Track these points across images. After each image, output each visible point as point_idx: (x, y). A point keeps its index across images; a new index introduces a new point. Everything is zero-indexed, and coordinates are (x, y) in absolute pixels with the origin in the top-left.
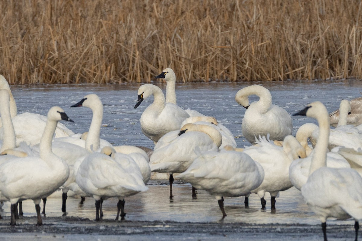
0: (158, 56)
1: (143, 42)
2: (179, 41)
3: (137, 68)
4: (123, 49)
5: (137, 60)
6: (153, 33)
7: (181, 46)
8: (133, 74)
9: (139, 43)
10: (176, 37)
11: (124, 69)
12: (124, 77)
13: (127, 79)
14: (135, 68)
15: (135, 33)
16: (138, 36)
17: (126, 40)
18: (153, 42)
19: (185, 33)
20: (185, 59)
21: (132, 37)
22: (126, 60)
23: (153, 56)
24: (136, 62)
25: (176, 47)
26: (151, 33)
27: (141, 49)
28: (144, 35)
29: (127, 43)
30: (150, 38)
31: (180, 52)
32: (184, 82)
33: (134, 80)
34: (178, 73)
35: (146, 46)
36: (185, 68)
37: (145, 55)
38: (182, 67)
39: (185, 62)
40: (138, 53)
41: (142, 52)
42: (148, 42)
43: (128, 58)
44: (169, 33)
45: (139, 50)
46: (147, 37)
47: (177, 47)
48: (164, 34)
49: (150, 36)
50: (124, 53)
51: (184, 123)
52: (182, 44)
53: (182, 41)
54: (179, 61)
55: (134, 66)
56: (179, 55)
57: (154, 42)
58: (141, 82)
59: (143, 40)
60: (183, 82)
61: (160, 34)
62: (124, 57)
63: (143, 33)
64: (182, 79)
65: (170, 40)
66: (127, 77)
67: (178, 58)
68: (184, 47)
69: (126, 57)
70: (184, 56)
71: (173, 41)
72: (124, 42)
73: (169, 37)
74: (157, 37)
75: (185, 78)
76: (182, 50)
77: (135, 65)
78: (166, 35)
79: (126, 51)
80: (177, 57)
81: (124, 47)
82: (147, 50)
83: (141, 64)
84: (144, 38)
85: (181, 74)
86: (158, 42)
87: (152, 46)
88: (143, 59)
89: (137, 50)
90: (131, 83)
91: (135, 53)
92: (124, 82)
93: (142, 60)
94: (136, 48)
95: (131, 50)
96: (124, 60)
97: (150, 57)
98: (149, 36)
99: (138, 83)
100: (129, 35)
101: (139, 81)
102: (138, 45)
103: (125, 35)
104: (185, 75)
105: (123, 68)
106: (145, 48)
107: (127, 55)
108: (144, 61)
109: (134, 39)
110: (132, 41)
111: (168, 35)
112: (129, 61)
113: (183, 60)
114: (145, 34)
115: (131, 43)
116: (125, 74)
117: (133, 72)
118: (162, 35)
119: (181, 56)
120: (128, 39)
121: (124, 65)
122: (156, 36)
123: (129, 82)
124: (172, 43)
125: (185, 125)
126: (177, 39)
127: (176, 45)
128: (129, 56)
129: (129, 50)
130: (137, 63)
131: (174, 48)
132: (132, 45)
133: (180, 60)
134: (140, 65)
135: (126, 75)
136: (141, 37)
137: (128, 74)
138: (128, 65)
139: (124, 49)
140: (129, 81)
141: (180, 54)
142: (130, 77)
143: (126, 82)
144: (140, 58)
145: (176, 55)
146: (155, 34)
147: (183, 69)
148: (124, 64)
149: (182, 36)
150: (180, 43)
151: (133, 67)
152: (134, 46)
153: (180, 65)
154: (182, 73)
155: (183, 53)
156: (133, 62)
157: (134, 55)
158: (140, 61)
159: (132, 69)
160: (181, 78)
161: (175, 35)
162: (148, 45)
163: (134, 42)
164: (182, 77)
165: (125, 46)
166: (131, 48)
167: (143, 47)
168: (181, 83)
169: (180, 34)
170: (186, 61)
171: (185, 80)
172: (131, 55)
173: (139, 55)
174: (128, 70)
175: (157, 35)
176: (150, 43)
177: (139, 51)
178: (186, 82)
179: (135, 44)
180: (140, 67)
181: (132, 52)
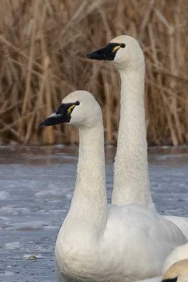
0: (104, 72)
1: (63, 32)
2: (161, 29)
3: (45, 102)
4: (7, 51)
5: (45, 79)
6: (91, 9)
7: (166, 43)
8: (32, 119)
9: (50, 35)
10: (154, 20)
11: (9, 105)
12: (7, 127)
13: (17, 134)
14: (40, 102)
15: (40, 7)
16: (48, 15)
17: (14, 25)
18: (89, 31)
19: (178, 10)
20: (179, 79)
21: (32, 17)
22: (14, 80)
23: (88, 71)
24: (42, 86)
25: (153, 47)
26: (85, 8)
27: (55, 51)
28: (65, 14)
29: (18, 35)
30: (82, 21)
31: (163, 60)
32: (175, 142)
33: (35, 137)
34: (159, 119)
35: (70, 44)
36: (179, 106)
37: (68, 66)
38: (170, 101)
39: (177, 88)
40: (47, 61)
41: (61, 59)
42: (75, 32)
43: (20, 75)
44: (133, 7)
45: (50, 54)
46: (74, 17)
47: (157, 47)
48: (120, 9)
49: (83, 16)
50: (10, 60)
51: (171, 260)
52: (172, 40)
53: (171, 30)
54: (160, 86)
55: (35, 99)
56: (162, 68)
57: (93, 32)
58: (55, 143)
59: (63, 25)
60: (172, 144)
61: (111, 9)
62: (10, 72)
63: (62, 7)
64: (169, 135)
65: (138, 26)
66: (16, 128)
67: (159, 77)
68: (175, 46)
69: (15, 71)
70: (175, 73)
71: (147, 29)
72: (10, 31)
73: (134, 20)
74: (100, 21)
75: (177, 134)
76: (171, 55)
77: (40, 94)
78: (125, 13)
79: (15, 55)
80: (155, 74)
81: (9, 44)
82: (73, 53)
83: (55, 92)
84: (64, 21)
85: (166, 121)
86: (105, 32)
87: (88, 43)
88: (62, 79)
89: (44, 54)
90: (28, 144)
91: (40, 61)
92: (7, 143)
93: (58, 82)
94: (44, 46)
95: (28, 55)
96: (10, 83)
97: (79, 73)
98: (79, 14)
99: (48, 144)
100: (24, 12)
101: (51, 141)
102: (48, 39)
103: (13, 13)
104: (178, 123)
105: (6, 103)
106: (66, 50)
107: (18, 67)
108: (64, 83)
109: (38, 21)
110: (32, 28)
111: (131, 13)
112: (24, 84)
113: (173, 84)
114: (67, 8)
115: (28, 34)
116: (10, 120)
117: (33, 113)
118: (114, 14)
119: (167, 71)
120: (20, 23)
121: (8, 95)
122: (99, 14)
123: (22, 143)
124: (142, 35)
125: (175, 264)
126: (156, 24)
127: (153, 41)
128: (24, 70)
129: (22, 53)
130: (45, 91)
131: (147, 49)
132: (33, 41)
133: (164, 83)
134: (52, 96)
135: (15, 123)
136: (55, 17)
137: (19, 121)
138: (21, 95)
139: (10, 49)
140: (22, 139)
141: (165, 66)
142: (25, 128)
143: (13, 143)
144: (53, 76)
145: (154, 68)
146: (96, 10)
147: (173, 108)
148: (10, 91)
149: (170, 17)
150: (164, 36)
151: (33, 102)
152: (39, 41)
153: (165, 98)
154: (169, 118)
155: (173, 63)
156: (35, 87)
157: (36, 69)
158: (54, 84)
159: (30, 106)
160: (166, 133)
161: (152, 14)
162: (77, 39)
163: (37, 31)
164: (169, 131)
165: (12, 41)
166: (28, 47)
167: (63, 45)
168: (165, 147)
169: (164, 12)
170: (180, 84)
171: (178, 139)
172: (30, 68)
173: (50, 66)
174: (20, 110)
175: (103, 13)
176: (80, 34)
177: (51, 58)
178: (179, 144)
179: (40, 36)
180: (52, 101)
181: (31, 60)
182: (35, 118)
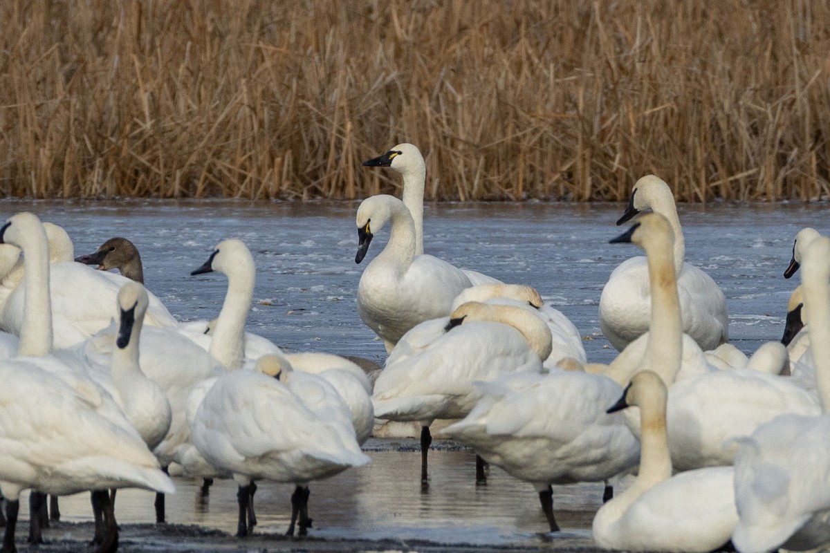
0: (399, 135)
1: (364, 100)
2: (450, 98)
3: (347, 162)
4: (314, 116)
5: (347, 142)
6: (388, 79)
7: (455, 110)
8: (336, 177)
9: (352, 102)
10: (444, 90)
11: (315, 164)
12: (314, 183)
13: (322, 190)
14: (343, 161)
15: (344, 78)
16: (350, 85)
17: (321, 93)
18: (387, 99)
19: (466, 81)
20: (466, 143)
21: (336, 87)
22: (320, 143)
23: (385, 135)
24: (345, 147)
25: (443, 113)
26: (384, 79)
27: (357, 117)
28: (366, 84)
29: (324, 101)
30: (380, 91)
31: (453, 125)
32: (462, 198)
33: (339, 192)
34: (448, 178)
35: (370, 110)
36: (466, 166)
37: (368, 131)
38: (458, 162)
39: (464, 150)
40: (349, 126)
41: (361, 124)
42: (375, 101)
43: (325, 138)
44: (426, 79)
45: (352, 119)
46: (373, 88)
47: (447, 114)
48: (414, 80)
49: (381, 87)
50: (317, 125)
51: (460, 301)
52: (460, 108)
53: (459, 99)
54: (449, 148)
55: (339, 158)
56: (451, 133)
57: (390, 101)
58: (356, 198)
59: (364, 94)
60: (459, 200)
61: (406, 80)
62: (317, 135)
63: (363, 78)
64: (457, 192)
65: (430, 96)
66: (321, 185)
67: (449, 141)
68: (463, 115)
69: (321, 135)
70: (462, 136)
71: (438, 98)
72: (317, 100)
73: (426, 89)
74: (396, 89)
75: (463, 190)
76: (459, 122)
77: (343, 155)
78: (419, 83)
79: (321, 121)
80: (445, 138)
81: (316, 110)
82: (372, 119)
83: (355, 153)
84: (365, 91)
85: (454, 179)
86: (400, 100)
87: (386, 109)
88: (363, 141)
89: (347, 119)
90: (332, 199)
91: (343, 126)
92: (313, 198)
93: (359, 144)
94: (347, 112)
95: (333, 120)
96: (317, 144)
97: (378, 136)
98: (378, 84)
99: (349, 199)
100: (329, 82)
101: (352, 196)
102: (350, 106)
103: (320, 82)
104: (465, 181)
105: (312, 162)
106: (367, 115)
107: (324, 131)
108: (364, 145)
109: (342, 91)
110: (337, 95)
111: (425, 84)
112: (328, 145)
113: (461, 147)
114: (367, 79)
115: (333, 101)
116: (316, 178)
117: (337, 172)
118: (409, 84)
119: (455, 136)
120: (326, 92)
121: (315, 155)
122: (396, 85)
123: (326, 198)
124: (434, 103)
125: (462, 306)
126: (446, 94)
127: (443, 108)
128: (329, 134)
129: (327, 118)
130: (347, 152)
131: (438, 116)
132: (337, 107)
133: (453, 145)
134: (353, 156)
135: (320, 180)
136: (358, 88)
137: (324, 178)
138: (326, 156)
139: (317, 115)
140: (327, 194)
141: (453, 131)
142: (330, 185)
143: (319, 198)
144: (355, 139)
145: (443, 132)
146: (394, 80)
147: (461, 168)
148: (317, 152)
149: (459, 87)
150: (453, 104)
151: (337, 161)
152: (342, 108)
153: (453, 158)
154: (457, 177)
155: (461, 129)
156: (339, 148)
157: (340, 132)
158: (355, 146)
159: (334, 165)
160: (454, 190)
161: (442, 84)
162: (376, 107)
163: (341, 99)
164: (457, 188)
165: (319, 108)
166: (333, 113)
167: (364, 111)
168: (453, 203)
169: (453, 84)
170: (467, 147)
171: (464, 193)
172: (334, 132)
173: (351, 130)
174: (325, 168)
175: (398, 82)
176: (379, 102)
177: (353, 124)
178: (466, 199)
179: (344, 103)
180: (354, 160)
181: (335, 124)
182: (338, 177)
